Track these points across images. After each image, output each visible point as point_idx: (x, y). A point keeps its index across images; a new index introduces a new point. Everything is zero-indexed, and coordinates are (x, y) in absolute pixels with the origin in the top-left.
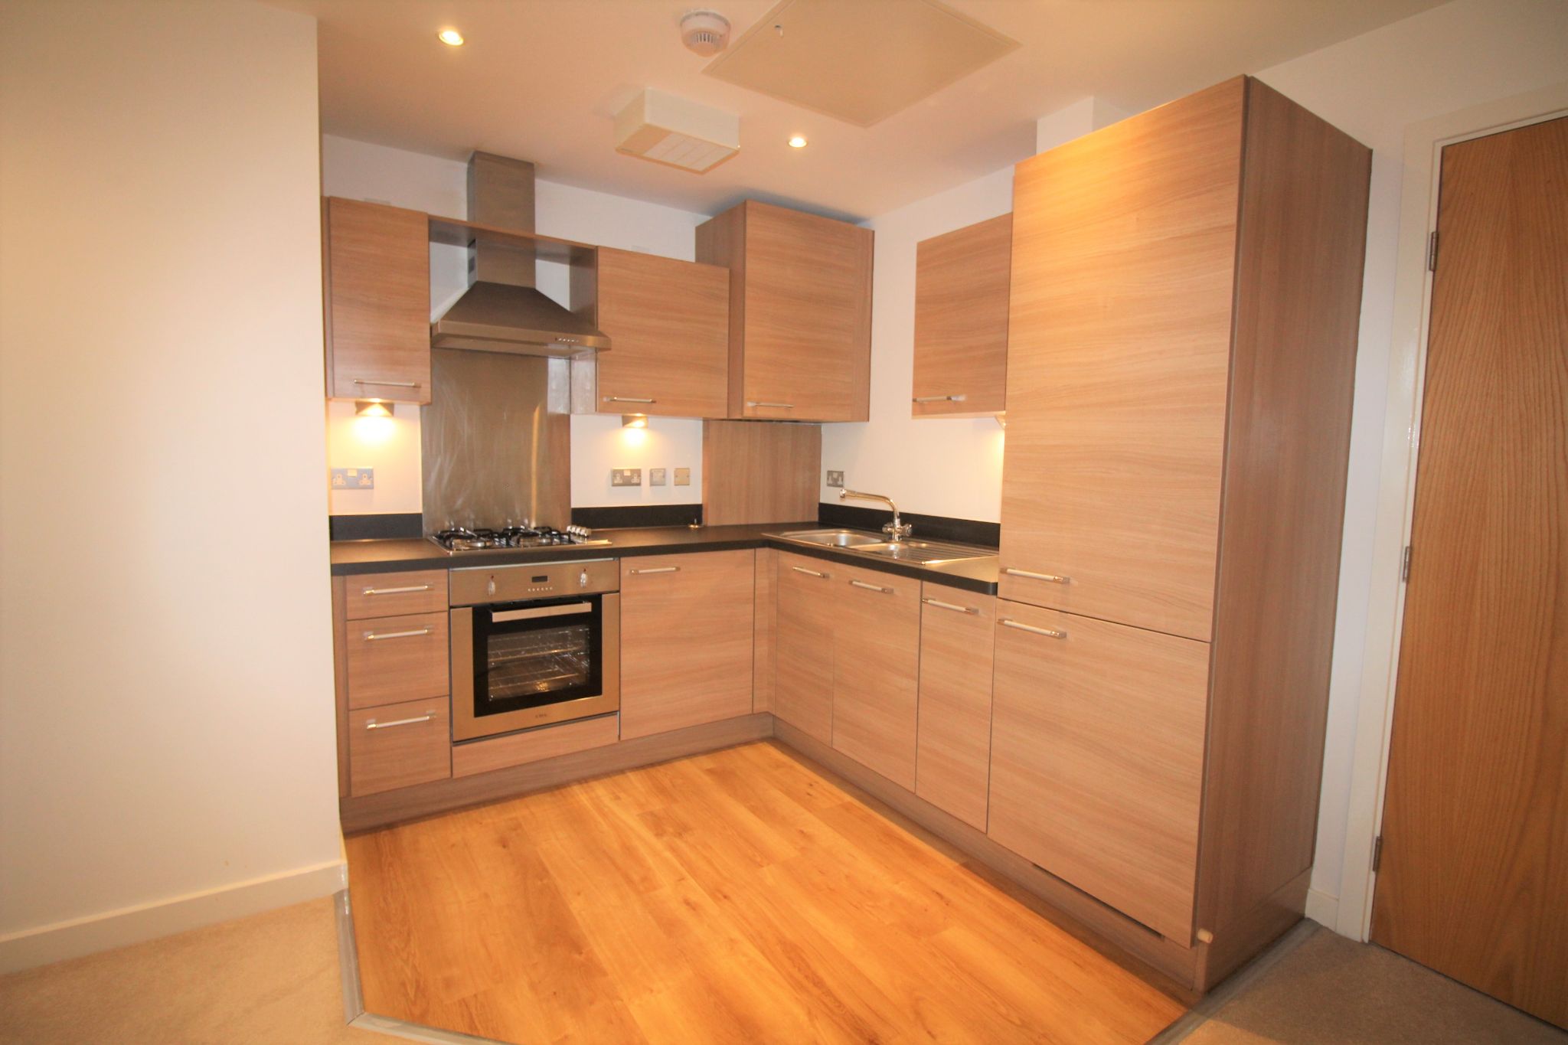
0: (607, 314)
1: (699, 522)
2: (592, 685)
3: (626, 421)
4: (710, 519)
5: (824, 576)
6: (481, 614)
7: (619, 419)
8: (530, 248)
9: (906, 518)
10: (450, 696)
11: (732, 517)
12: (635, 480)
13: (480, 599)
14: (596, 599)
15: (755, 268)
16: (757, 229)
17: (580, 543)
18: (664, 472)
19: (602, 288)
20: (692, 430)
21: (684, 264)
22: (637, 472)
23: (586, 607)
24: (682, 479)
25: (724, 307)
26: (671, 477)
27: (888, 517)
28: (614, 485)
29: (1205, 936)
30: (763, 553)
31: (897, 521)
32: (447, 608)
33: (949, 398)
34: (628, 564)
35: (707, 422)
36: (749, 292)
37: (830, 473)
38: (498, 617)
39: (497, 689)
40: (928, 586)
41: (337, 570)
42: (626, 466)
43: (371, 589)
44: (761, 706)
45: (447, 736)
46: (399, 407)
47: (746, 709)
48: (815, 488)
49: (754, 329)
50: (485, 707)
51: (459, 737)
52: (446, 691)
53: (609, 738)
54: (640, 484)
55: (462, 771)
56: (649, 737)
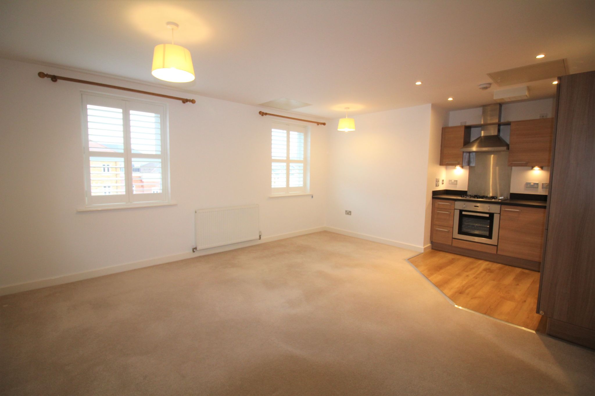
0: (512, 139)
2: (489, 237)
3: (533, 168)
6: (461, 211)
7: (531, 168)
10: (453, 228)
12: (536, 186)
13: (461, 209)
14: (492, 214)
19: (512, 133)
22: (537, 184)
23: (487, 215)
28: (527, 187)
32: (454, 209)
34: (503, 207)
38: (464, 213)
39: (463, 230)
42: (532, 182)
43: (441, 203)
45: (451, 236)
50: (460, 232)
51: (453, 237)
52: (452, 226)
53: (495, 252)
54: (538, 188)
55: (453, 245)
56: (505, 256)
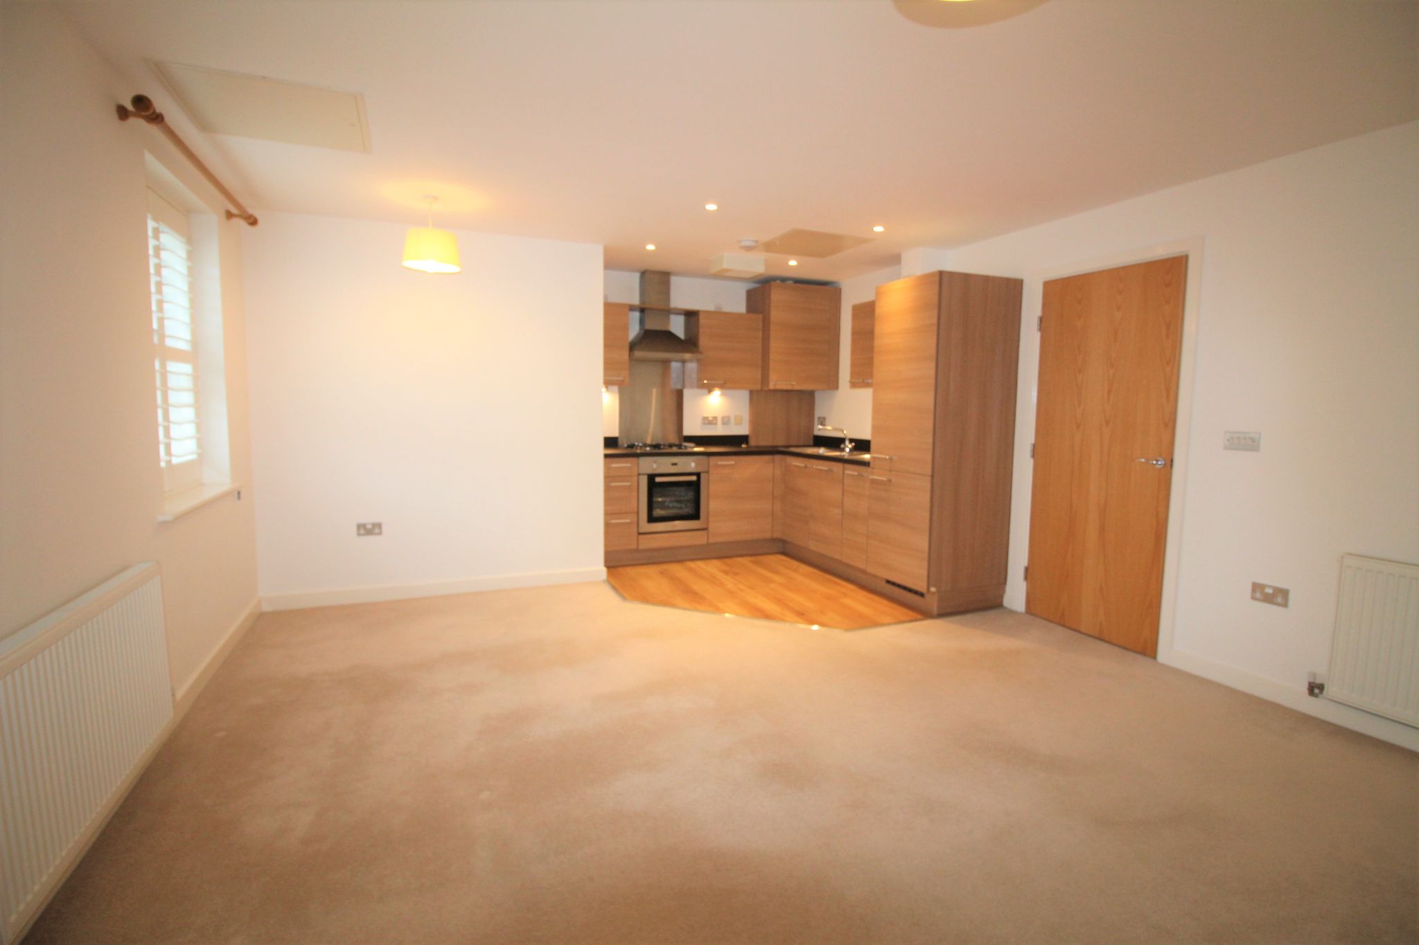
0: (703, 341)
1: (747, 443)
2: (695, 516)
3: (710, 391)
4: (753, 442)
5: (806, 467)
6: (651, 477)
7: (707, 391)
8: (668, 312)
9: (851, 441)
10: (638, 513)
11: (765, 442)
12: (714, 422)
13: (651, 472)
14: (698, 475)
15: (775, 315)
16: (777, 296)
17: (689, 450)
18: (729, 418)
19: (701, 330)
20: (744, 395)
21: (740, 315)
22: (715, 418)
23: (694, 478)
24: (739, 421)
25: (760, 334)
26: (733, 421)
27: (842, 440)
28: (704, 424)
29: (933, 589)
30: (777, 457)
31: (847, 442)
32: (636, 473)
33: (863, 381)
34: (713, 460)
35: (751, 392)
36: (772, 327)
37: (819, 418)
38: (658, 480)
39: (658, 512)
40: (847, 466)
41: (606, 456)
42: (710, 415)
43: (618, 463)
44: (777, 535)
45: (636, 530)
46: (610, 387)
47: (768, 535)
48: (811, 427)
49: (774, 345)
50: (652, 519)
51: (641, 531)
52: (636, 510)
53: (703, 541)
54: (716, 424)
55: (641, 547)
56: (721, 543)
